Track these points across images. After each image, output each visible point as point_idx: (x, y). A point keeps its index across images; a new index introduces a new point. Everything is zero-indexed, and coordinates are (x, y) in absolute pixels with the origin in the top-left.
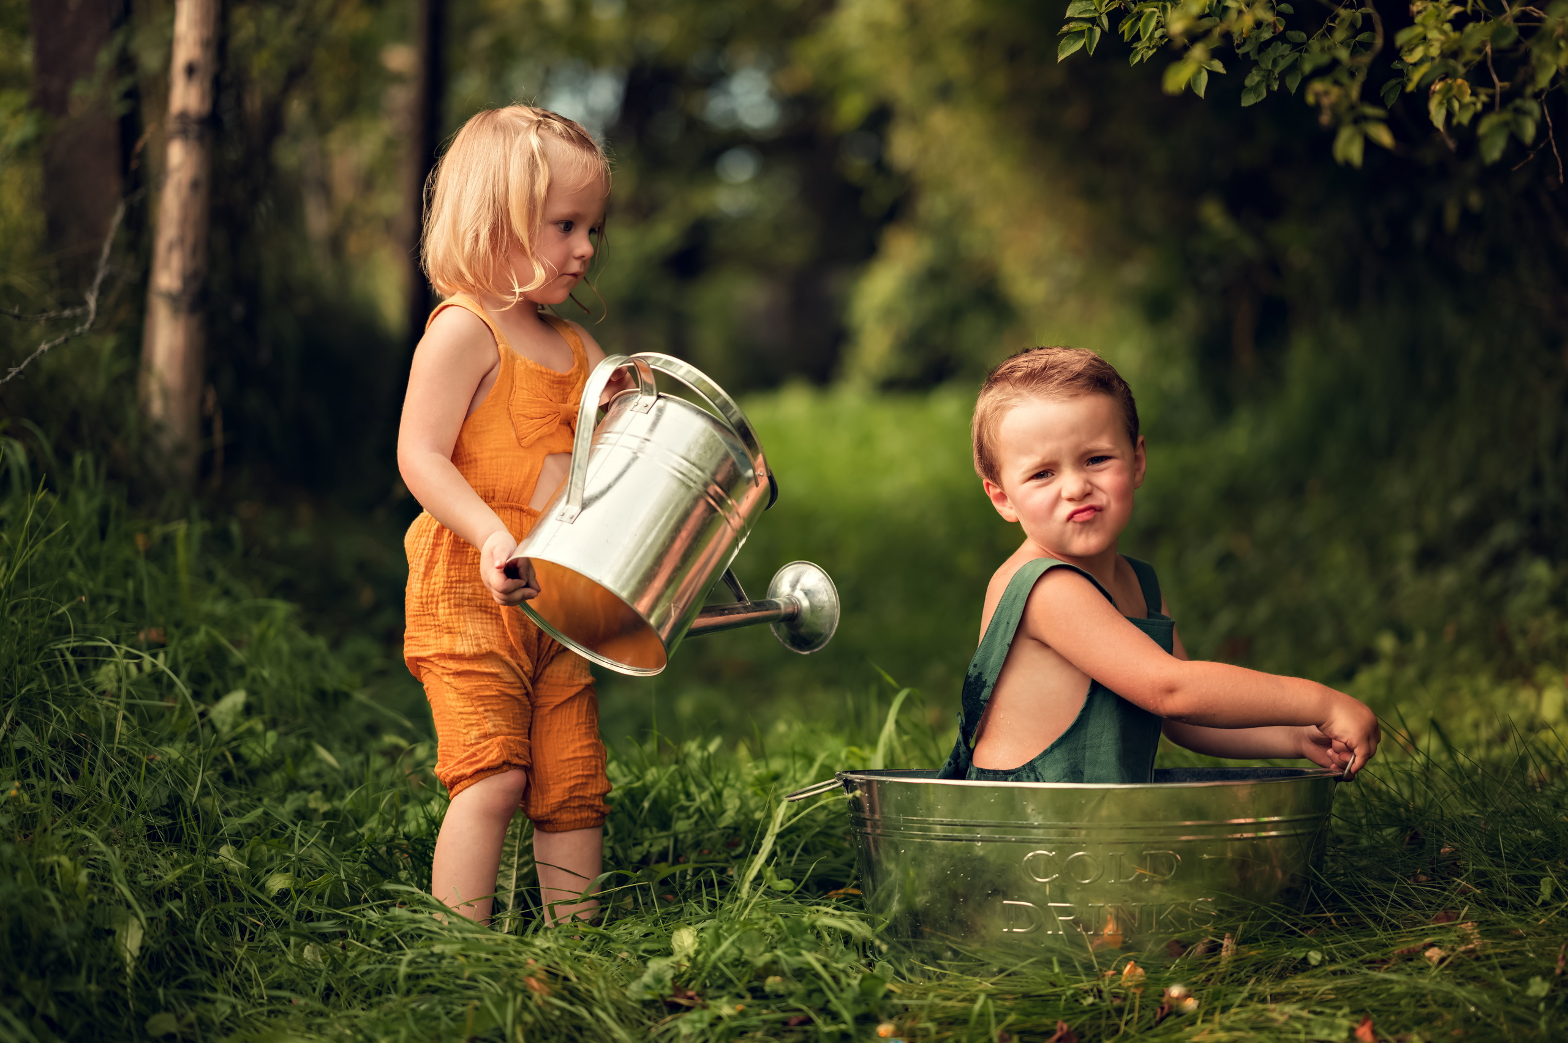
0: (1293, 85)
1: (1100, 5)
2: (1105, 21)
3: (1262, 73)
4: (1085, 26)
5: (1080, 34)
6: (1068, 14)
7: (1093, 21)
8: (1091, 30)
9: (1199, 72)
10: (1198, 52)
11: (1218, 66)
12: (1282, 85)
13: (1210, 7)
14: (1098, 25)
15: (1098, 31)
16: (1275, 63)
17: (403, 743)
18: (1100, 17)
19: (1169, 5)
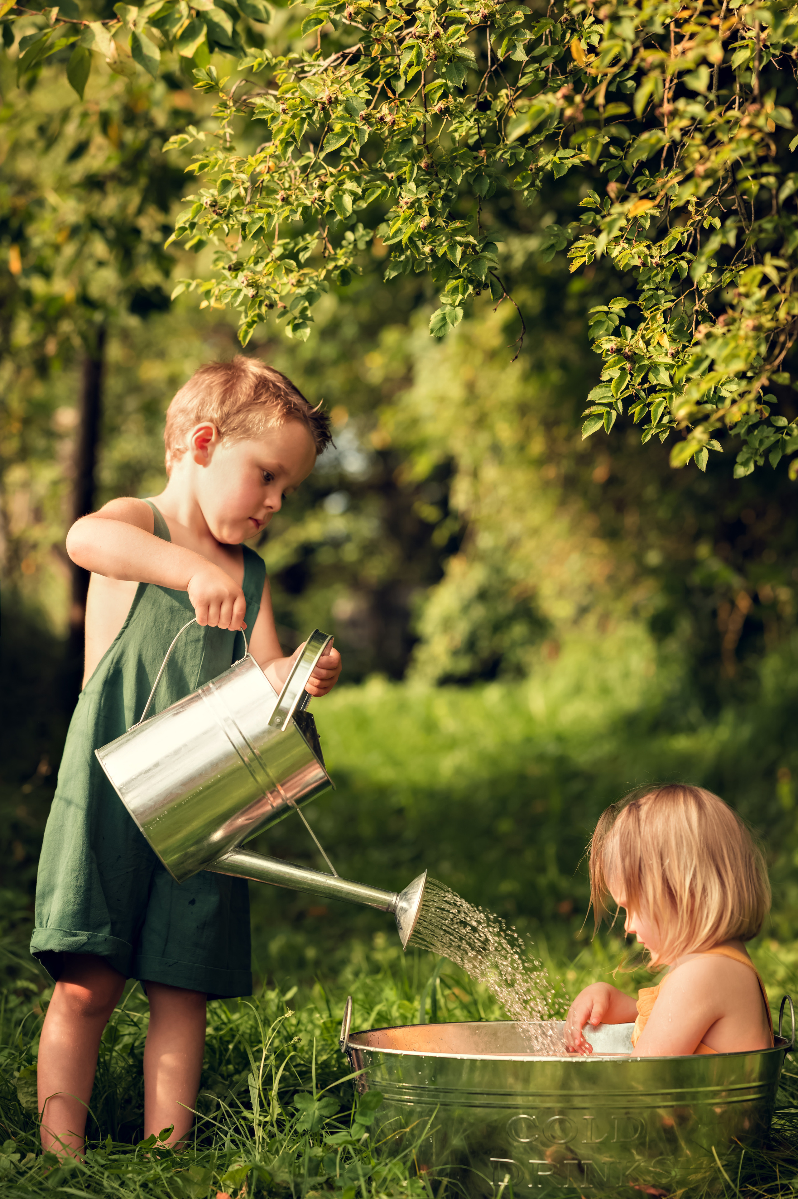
0: (775, 460)
1: (617, 393)
2: (620, 405)
3: (750, 451)
4: (604, 410)
5: (600, 416)
6: (590, 397)
7: (610, 405)
8: (609, 413)
9: (701, 450)
10: (699, 433)
11: (717, 446)
12: (767, 461)
13: (708, 396)
14: (614, 409)
15: (614, 414)
16: (761, 442)
17: (33, 987)
18: (616, 402)
19: (674, 394)
